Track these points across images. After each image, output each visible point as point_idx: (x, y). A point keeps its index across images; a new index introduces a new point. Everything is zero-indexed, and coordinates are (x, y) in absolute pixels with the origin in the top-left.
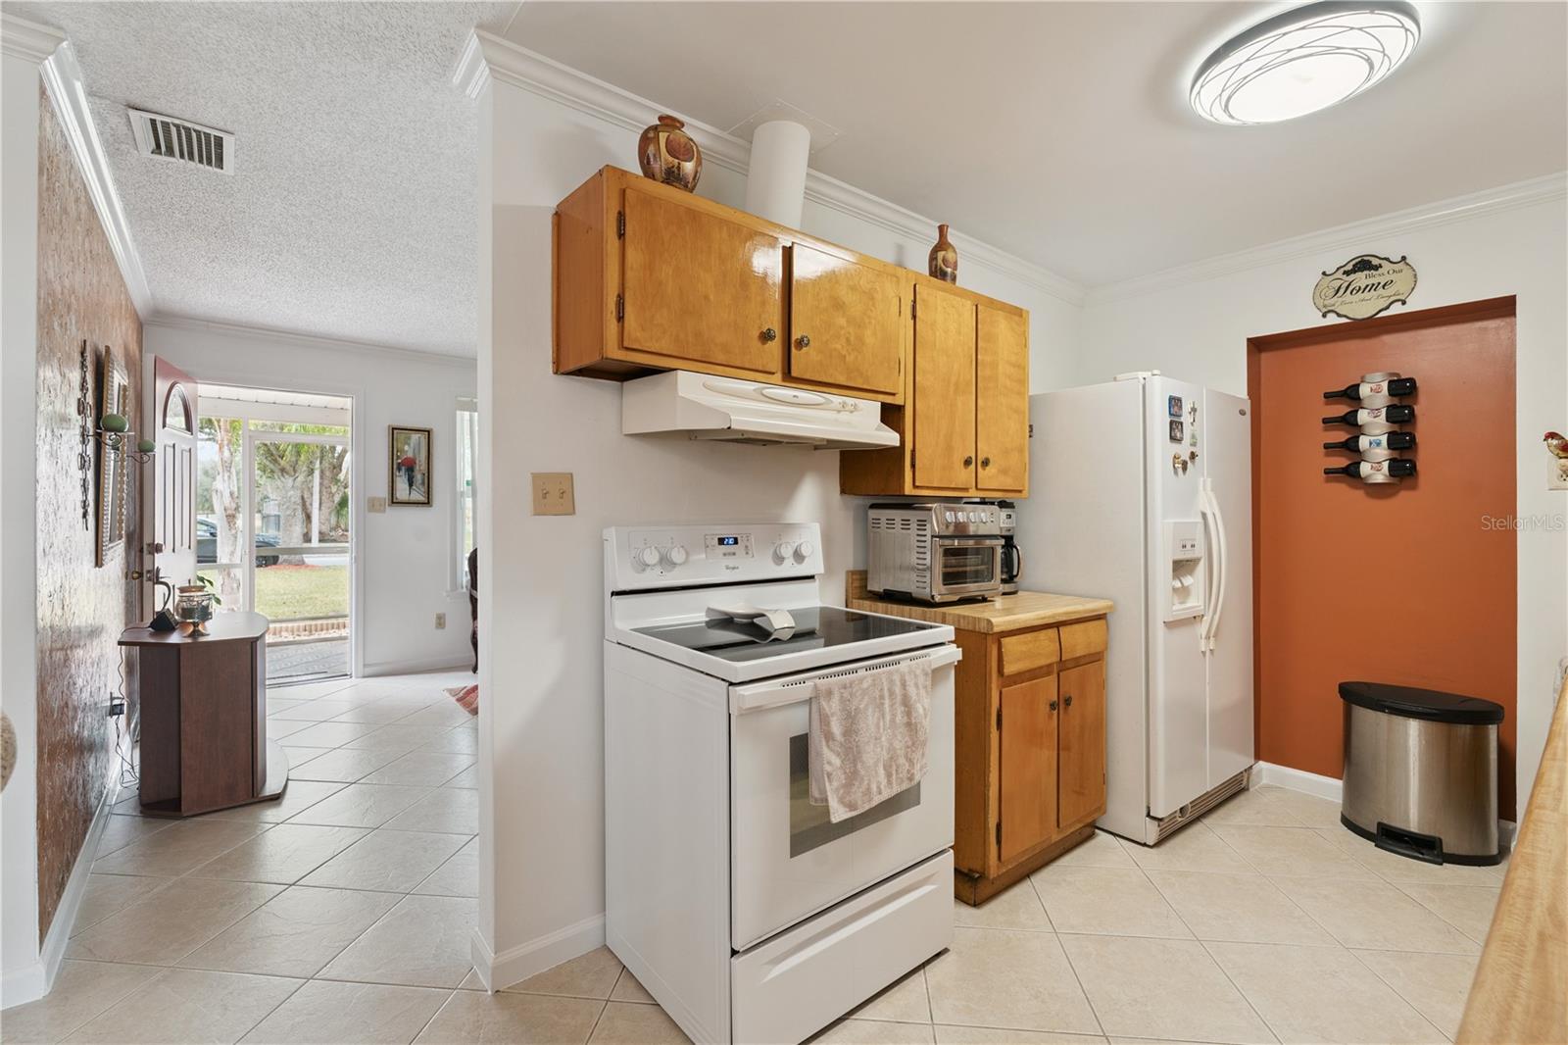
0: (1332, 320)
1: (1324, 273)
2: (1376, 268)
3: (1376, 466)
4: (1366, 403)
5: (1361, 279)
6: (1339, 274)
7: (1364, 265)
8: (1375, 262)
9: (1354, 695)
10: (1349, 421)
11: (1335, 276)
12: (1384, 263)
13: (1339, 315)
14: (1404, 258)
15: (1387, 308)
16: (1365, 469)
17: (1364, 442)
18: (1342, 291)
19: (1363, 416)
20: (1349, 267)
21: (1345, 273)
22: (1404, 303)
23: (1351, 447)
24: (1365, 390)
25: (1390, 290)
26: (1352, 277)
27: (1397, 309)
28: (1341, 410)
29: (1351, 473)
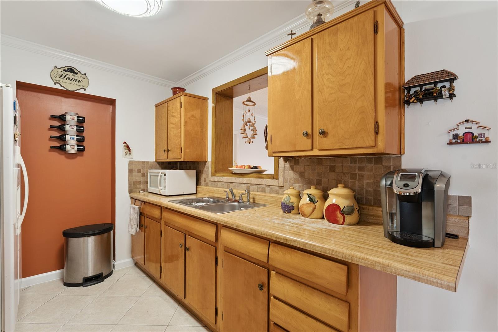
0: (58, 87)
1: (56, 66)
2: (76, 73)
3: (71, 147)
4: (68, 123)
5: (70, 75)
6: (62, 69)
7: (71, 70)
8: (76, 71)
9: (68, 234)
10: (61, 128)
11: (60, 70)
12: (78, 73)
13: (61, 86)
14: (85, 74)
15: (79, 90)
16: (68, 147)
17: (68, 137)
18: (63, 77)
19: (67, 127)
20: (66, 69)
21: (64, 70)
22: (85, 90)
23: (62, 138)
24: (68, 118)
25: (80, 84)
26: (67, 73)
27: (82, 91)
28: (57, 123)
29: (62, 149)
